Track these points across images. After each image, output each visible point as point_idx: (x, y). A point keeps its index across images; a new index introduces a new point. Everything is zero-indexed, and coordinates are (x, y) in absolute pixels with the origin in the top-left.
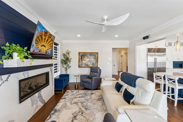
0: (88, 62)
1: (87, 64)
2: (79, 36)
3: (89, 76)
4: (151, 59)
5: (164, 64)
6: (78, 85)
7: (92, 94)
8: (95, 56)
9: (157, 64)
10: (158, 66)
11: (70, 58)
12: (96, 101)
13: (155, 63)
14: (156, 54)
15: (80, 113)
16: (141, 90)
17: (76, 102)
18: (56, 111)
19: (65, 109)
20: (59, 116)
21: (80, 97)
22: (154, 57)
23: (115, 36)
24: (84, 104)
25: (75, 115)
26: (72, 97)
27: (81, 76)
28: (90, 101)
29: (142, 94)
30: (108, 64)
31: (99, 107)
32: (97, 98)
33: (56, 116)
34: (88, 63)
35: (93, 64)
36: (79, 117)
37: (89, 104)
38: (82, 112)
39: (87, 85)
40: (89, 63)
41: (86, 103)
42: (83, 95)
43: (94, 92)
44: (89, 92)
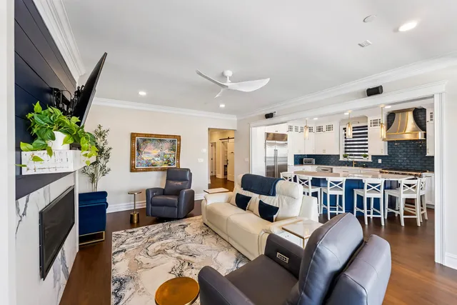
0: (156, 156)
1: (152, 161)
2: (142, 93)
3: (164, 190)
4: (270, 151)
5: (285, 159)
6: (138, 215)
7: (184, 227)
8: (174, 144)
9: (278, 160)
10: (279, 163)
11: (106, 148)
12: (200, 237)
13: (276, 158)
14: (277, 142)
15: (186, 266)
16: (286, 197)
17: (159, 250)
18: (122, 282)
19: (142, 270)
20: (141, 287)
21: (160, 239)
22: (273, 148)
23: (219, 106)
24: (180, 248)
25: (178, 272)
26: (140, 244)
27: (148, 191)
28: (190, 241)
29: (288, 203)
30: (201, 160)
31: (213, 246)
32: (199, 232)
33: (133, 290)
34: (156, 159)
35: (169, 161)
36: (190, 272)
37: (192, 246)
38: (189, 264)
39: (165, 211)
40: (158, 161)
41: (184, 245)
42: (164, 233)
43: (185, 222)
44: (175, 225)
